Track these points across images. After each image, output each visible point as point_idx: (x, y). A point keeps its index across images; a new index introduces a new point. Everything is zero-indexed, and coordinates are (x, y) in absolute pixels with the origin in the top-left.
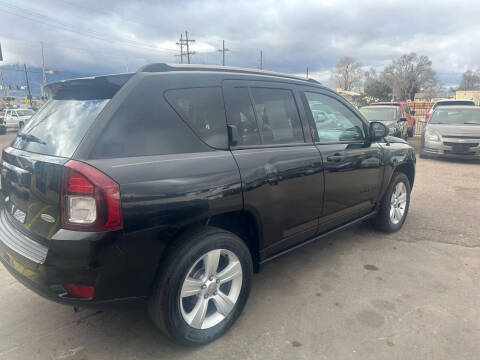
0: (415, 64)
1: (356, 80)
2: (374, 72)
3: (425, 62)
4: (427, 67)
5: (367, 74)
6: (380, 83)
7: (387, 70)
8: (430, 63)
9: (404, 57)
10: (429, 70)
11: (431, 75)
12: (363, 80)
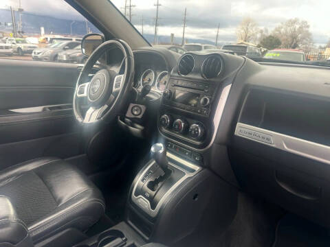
0: (297, 26)
1: (253, 35)
2: (267, 31)
3: (305, 25)
4: (307, 29)
5: (261, 32)
6: (273, 37)
7: (276, 30)
8: (308, 27)
9: (290, 20)
10: (307, 31)
11: (308, 35)
12: (259, 36)
